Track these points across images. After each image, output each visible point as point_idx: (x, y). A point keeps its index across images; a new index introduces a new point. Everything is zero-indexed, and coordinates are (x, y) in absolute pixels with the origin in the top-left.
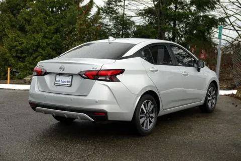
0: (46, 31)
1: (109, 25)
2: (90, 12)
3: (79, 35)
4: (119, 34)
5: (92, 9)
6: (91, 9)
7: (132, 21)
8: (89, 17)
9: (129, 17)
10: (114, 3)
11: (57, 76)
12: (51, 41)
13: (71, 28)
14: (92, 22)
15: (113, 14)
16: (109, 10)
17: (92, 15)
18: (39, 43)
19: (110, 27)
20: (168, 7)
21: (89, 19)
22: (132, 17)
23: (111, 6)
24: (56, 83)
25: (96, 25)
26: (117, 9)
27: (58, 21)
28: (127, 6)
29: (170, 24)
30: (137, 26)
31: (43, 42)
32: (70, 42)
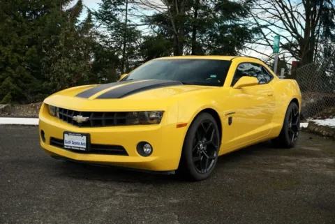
0: (17, 42)
1: (106, 37)
2: (78, 18)
3: (64, 49)
4: (120, 48)
5: (81, 14)
6: (78, 13)
7: (137, 31)
8: (77, 24)
9: (134, 25)
10: (112, 6)
12: (24, 57)
13: (53, 40)
14: (80, 32)
15: (111, 21)
16: (106, 16)
17: (80, 23)
18: (7, 58)
19: (107, 39)
20: (186, 13)
21: (76, 27)
22: (137, 25)
23: (108, 10)
25: (86, 36)
26: (116, 15)
27: (33, 30)
28: (130, 10)
29: (189, 36)
30: (144, 38)
31: (12, 58)
32: (52, 59)
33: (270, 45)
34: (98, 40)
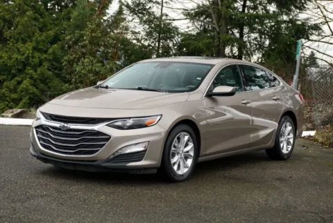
1: (139, 33)
2: (107, 11)
3: (89, 47)
5: (110, 5)
6: (108, 5)
7: (174, 27)
8: (105, 18)
9: (170, 20)
12: (45, 56)
13: (77, 36)
14: (109, 26)
15: (144, 15)
16: (138, 9)
17: (110, 16)
18: (28, 57)
19: (139, 36)
21: (105, 21)
22: (174, 20)
25: (115, 31)
26: (150, 7)
28: (166, 2)
29: (233, 34)
30: (182, 34)
31: (33, 57)
32: (75, 58)
34: (129, 36)
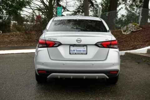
11: (71, 47)
24: (71, 52)
33: (31, 9)
